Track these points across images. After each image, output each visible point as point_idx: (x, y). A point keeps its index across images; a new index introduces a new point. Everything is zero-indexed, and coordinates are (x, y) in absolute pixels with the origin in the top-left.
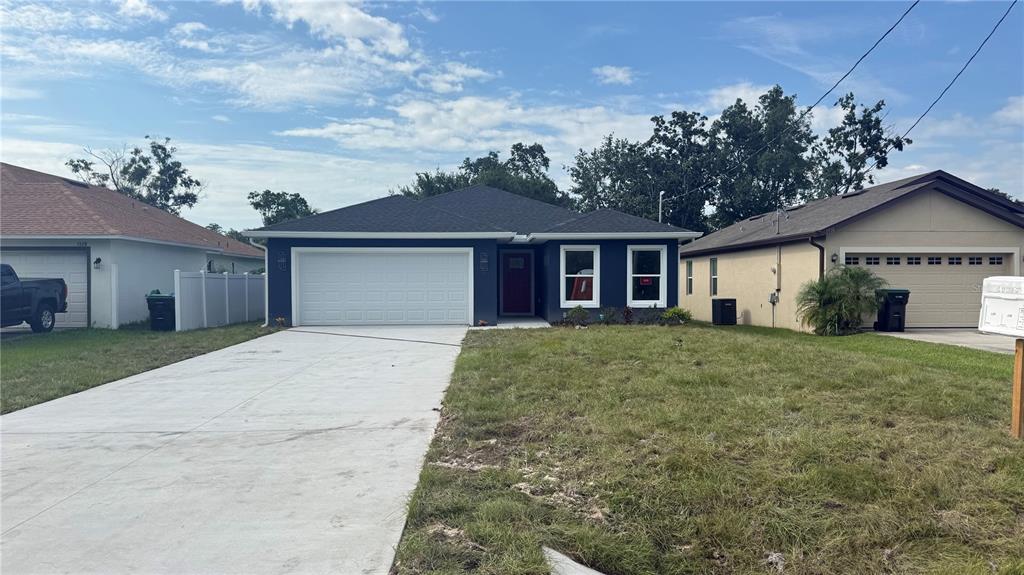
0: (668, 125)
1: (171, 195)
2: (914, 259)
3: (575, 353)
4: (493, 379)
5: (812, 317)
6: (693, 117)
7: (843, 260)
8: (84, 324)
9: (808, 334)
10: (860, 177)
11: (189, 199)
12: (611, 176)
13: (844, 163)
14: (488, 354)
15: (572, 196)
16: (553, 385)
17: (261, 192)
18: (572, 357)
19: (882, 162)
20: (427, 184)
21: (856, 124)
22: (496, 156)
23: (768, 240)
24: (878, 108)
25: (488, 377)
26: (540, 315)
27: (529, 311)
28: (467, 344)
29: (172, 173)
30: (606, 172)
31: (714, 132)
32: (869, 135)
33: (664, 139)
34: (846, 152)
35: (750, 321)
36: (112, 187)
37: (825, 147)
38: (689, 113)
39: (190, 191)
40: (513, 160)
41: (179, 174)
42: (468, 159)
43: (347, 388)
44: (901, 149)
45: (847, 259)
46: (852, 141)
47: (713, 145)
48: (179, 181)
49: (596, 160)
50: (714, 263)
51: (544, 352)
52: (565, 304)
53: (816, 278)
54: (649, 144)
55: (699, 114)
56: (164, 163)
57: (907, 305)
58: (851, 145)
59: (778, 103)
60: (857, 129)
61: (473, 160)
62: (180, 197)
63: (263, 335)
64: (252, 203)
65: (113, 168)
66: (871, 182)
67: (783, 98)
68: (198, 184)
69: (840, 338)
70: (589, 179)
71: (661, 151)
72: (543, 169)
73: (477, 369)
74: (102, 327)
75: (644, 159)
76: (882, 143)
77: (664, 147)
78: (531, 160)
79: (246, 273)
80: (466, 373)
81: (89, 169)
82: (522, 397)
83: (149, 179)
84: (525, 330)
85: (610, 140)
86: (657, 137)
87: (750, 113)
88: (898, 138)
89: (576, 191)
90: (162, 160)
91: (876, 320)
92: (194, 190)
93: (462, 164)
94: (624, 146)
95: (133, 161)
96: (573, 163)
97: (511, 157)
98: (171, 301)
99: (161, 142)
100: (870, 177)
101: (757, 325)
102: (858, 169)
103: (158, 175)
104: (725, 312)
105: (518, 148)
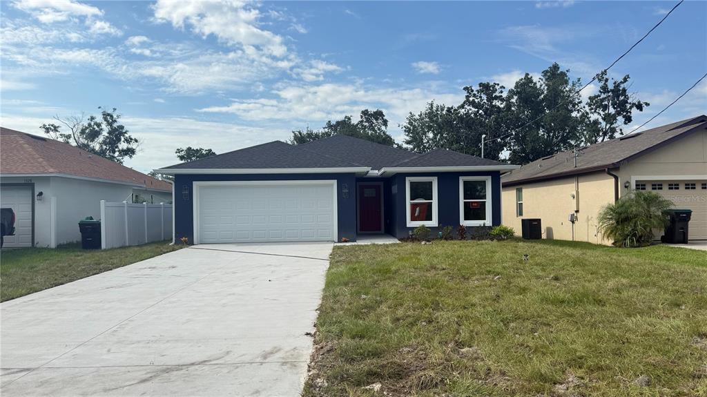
0: (476, 93)
1: (116, 150)
2: (690, 185)
3: (434, 267)
4: (363, 296)
5: (611, 232)
6: (494, 87)
7: (633, 186)
8: (30, 244)
9: (608, 247)
10: (613, 130)
11: (130, 152)
12: (433, 131)
13: (601, 120)
14: (355, 269)
15: (405, 146)
16: (427, 305)
17: (185, 149)
18: (433, 272)
19: (628, 120)
20: (300, 139)
21: (608, 92)
22: (349, 119)
23: (566, 173)
24: (625, 80)
25: (358, 293)
26: (389, 232)
27: (380, 230)
28: (334, 259)
29: (117, 134)
30: (430, 128)
31: (509, 98)
32: (618, 100)
33: (473, 104)
34: (602, 113)
35: (553, 236)
36: (74, 144)
37: (587, 109)
38: (491, 84)
39: (130, 146)
40: (362, 121)
41: (123, 134)
42: (330, 122)
43: (224, 305)
44: (641, 110)
45: (637, 185)
46: (606, 105)
47: (509, 106)
48: (123, 139)
49: (422, 120)
50: (519, 191)
51: (404, 267)
52: (410, 224)
53: (612, 201)
54: (462, 106)
55: (498, 85)
56: (111, 126)
57: (690, 222)
58: (605, 108)
59: (555, 76)
60: (609, 96)
61: (333, 123)
62: (123, 151)
63: (167, 252)
64: (179, 156)
65: (75, 130)
66: (622, 134)
67: (558, 72)
68: (136, 141)
69: (637, 249)
70: (418, 134)
71: (470, 112)
72: (383, 128)
73: (346, 284)
74: (44, 246)
75: (458, 117)
76: (628, 106)
77: (473, 109)
78: (374, 121)
79: (162, 203)
80: (337, 290)
81: (57, 131)
82: (398, 320)
83: (101, 139)
84: (381, 245)
85: (432, 105)
86: (467, 102)
87: (535, 84)
88: (639, 102)
89: (408, 142)
90: (110, 124)
91: (664, 234)
92: (133, 145)
93: (325, 125)
94: (442, 110)
95: (90, 125)
96: (405, 123)
97: (360, 119)
98: (98, 225)
99: (110, 111)
100: (621, 130)
101: (559, 239)
102: (612, 124)
103: (107, 135)
104: (532, 229)
105: (365, 113)
